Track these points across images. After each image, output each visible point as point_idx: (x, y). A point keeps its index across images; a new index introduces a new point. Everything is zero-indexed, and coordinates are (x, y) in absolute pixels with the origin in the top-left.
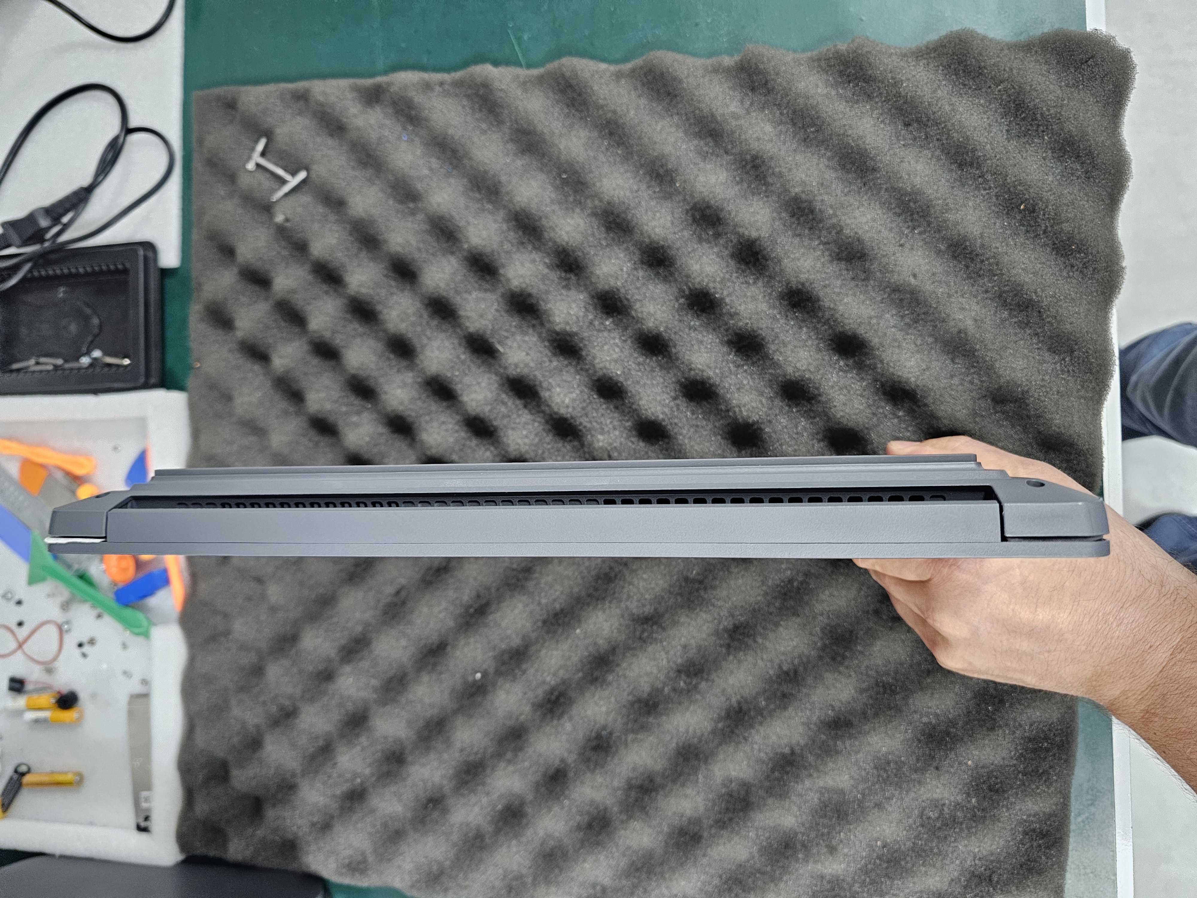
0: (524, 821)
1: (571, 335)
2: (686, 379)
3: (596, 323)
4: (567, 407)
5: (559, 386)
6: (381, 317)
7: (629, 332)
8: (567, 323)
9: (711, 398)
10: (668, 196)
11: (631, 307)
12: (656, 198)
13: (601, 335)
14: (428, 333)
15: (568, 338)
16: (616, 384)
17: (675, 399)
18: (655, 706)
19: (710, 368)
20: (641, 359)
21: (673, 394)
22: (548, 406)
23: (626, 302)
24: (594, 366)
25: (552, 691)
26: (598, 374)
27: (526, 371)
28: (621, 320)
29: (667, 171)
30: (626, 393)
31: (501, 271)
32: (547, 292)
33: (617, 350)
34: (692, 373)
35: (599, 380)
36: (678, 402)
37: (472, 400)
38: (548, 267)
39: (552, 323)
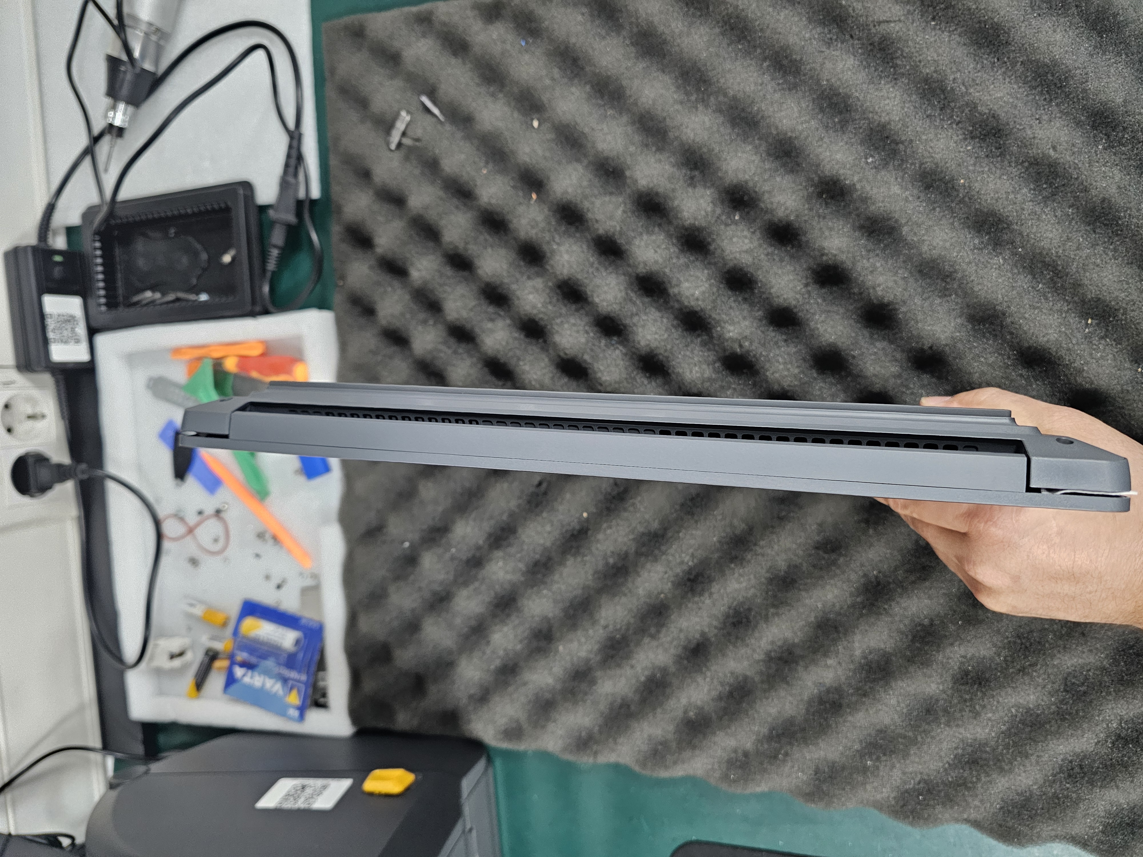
0: (668, 691)
1: (700, 229)
2: (818, 265)
3: (724, 217)
4: (697, 299)
5: (687, 280)
6: (511, 226)
7: (759, 223)
8: (695, 219)
9: (842, 283)
10: (793, 87)
11: (759, 200)
12: (780, 90)
13: (728, 229)
14: (557, 239)
15: (697, 233)
16: (746, 274)
17: (806, 285)
18: (793, 581)
19: (843, 252)
20: (770, 250)
21: (804, 281)
22: (678, 301)
23: (754, 195)
24: (723, 259)
25: (690, 571)
26: (728, 267)
27: (655, 268)
28: (748, 213)
29: (791, 61)
30: (756, 282)
31: (628, 173)
32: (673, 190)
33: (747, 241)
34: (825, 258)
35: (729, 272)
36: (809, 288)
37: (603, 300)
38: (674, 166)
39: (681, 219)
